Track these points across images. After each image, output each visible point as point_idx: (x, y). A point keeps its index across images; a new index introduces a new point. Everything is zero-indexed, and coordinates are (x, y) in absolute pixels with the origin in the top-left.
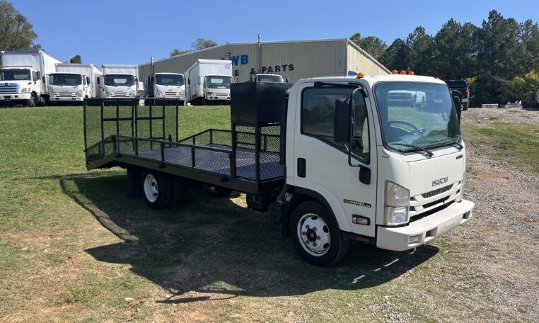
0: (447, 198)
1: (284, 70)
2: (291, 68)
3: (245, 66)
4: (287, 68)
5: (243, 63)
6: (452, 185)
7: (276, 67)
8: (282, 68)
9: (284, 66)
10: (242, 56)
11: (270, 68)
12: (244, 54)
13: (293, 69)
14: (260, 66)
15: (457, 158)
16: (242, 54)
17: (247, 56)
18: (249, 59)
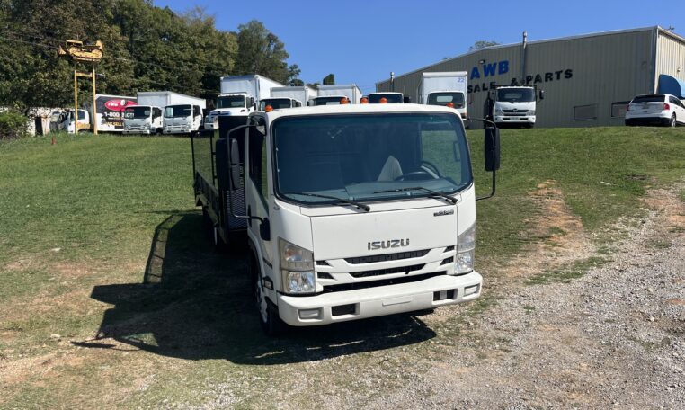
0: (420, 267)
1: (558, 78)
2: (569, 74)
3: (503, 75)
4: (562, 75)
5: (500, 72)
6: (428, 250)
7: (547, 74)
8: (555, 76)
9: (558, 74)
10: (501, 64)
11: (538, 76)
12: (504, 60)
13: (571, 75)
14: (524, 75)
15: (435, 215)
16: (501, 60)
17: (506, 63)
18: (510, 66)
